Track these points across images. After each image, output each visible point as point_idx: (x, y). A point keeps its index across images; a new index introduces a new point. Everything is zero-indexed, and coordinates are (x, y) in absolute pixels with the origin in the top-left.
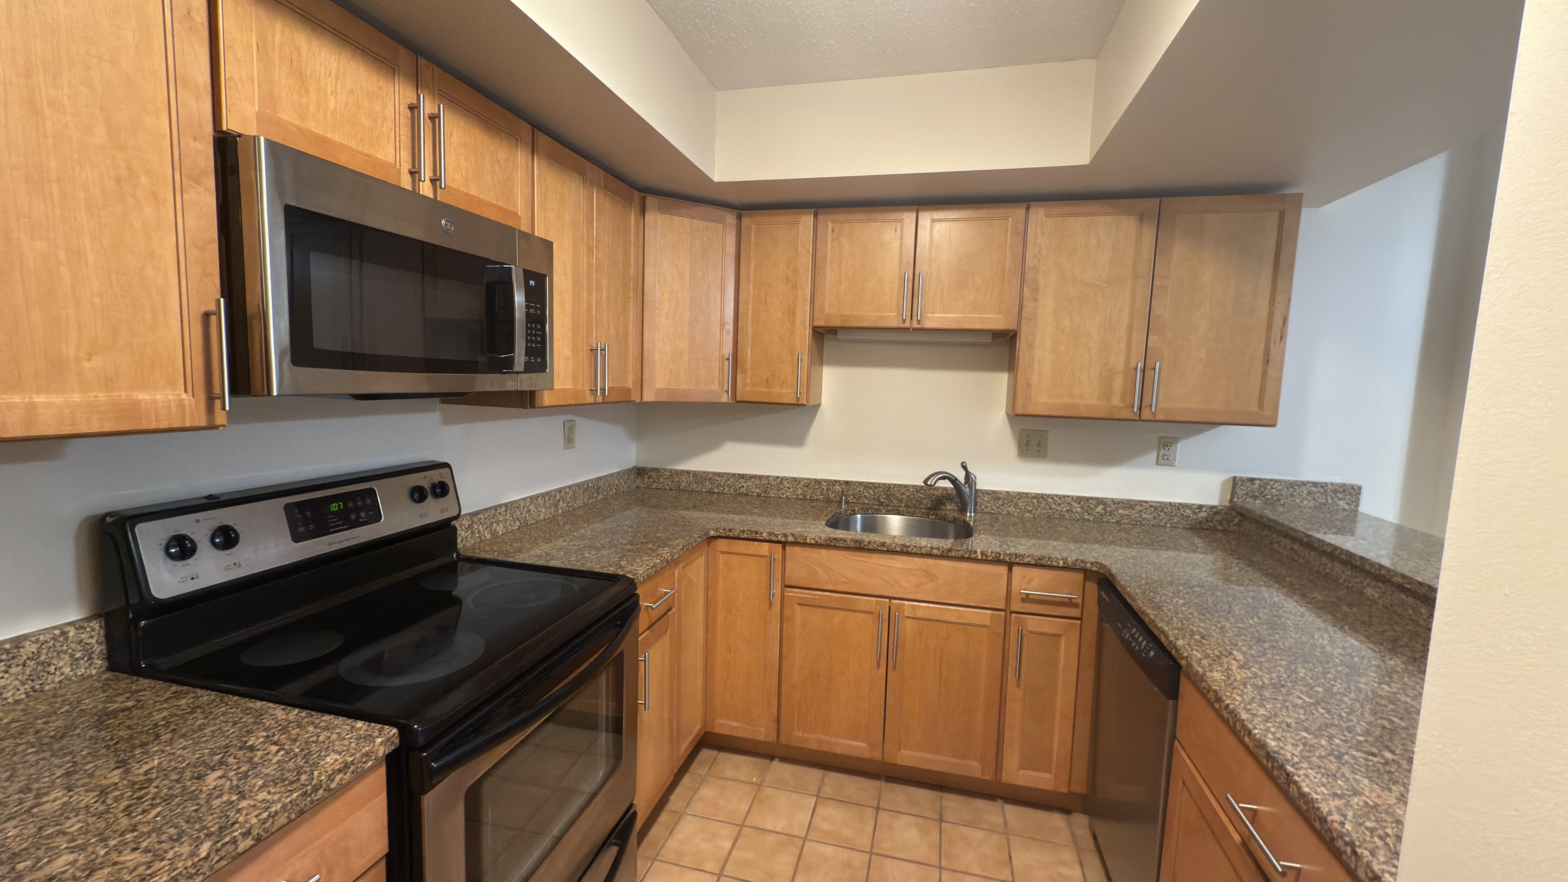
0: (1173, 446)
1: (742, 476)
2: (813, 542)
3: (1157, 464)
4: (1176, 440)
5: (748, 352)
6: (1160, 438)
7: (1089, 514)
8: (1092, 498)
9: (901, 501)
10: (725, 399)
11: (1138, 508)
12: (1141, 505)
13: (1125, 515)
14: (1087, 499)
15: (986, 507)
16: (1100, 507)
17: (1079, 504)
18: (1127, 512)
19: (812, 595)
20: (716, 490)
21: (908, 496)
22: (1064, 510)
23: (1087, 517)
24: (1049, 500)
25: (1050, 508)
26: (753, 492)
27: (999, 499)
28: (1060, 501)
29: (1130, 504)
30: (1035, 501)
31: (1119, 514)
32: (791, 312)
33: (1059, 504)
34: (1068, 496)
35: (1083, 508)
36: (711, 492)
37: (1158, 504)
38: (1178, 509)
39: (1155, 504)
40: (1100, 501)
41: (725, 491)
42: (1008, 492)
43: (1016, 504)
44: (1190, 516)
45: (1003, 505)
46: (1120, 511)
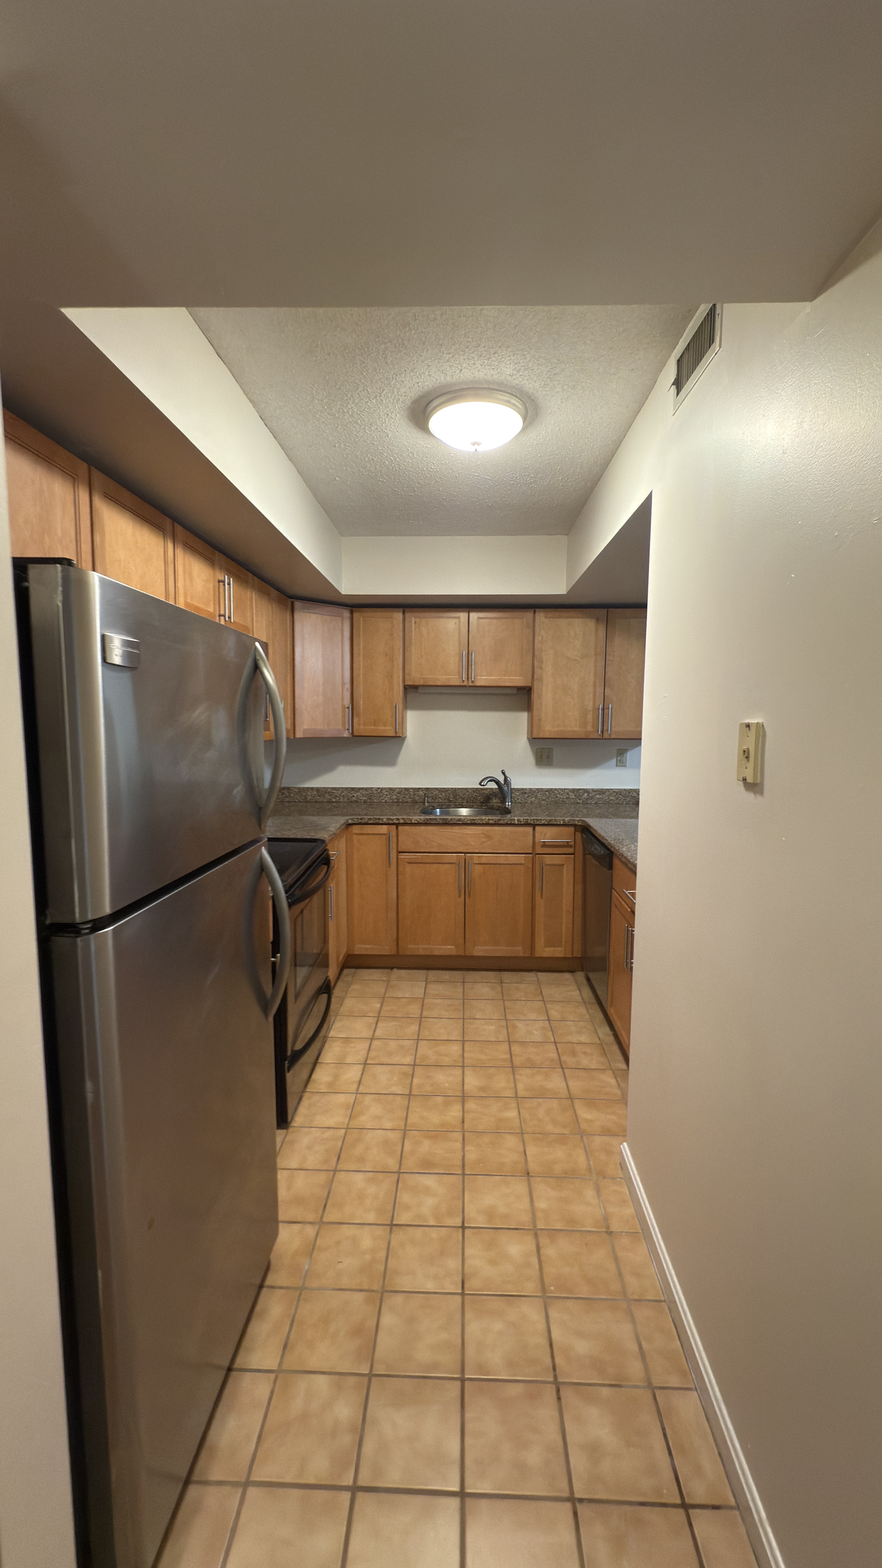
0: (625, 755)
1: (353, 789)
2: (416, 822)
3: (617, 766)
4: (626, 751)
5: (361, 703)
6: (618, 750)
7: (580, 799)
8: (581, 789)
9: (463, 799)
10: (346, 734)
11: (607, 793)
12: (609, 791)
13: (600, 798)
14: (578, 790)
15: (518, 799)
16: (586, 795)
17: (574, 793)
18: (601, 797)
19: (418, 856)
20: (334, 800)
21: (468, 796)
22: (565, 797)
23: (578, 801)
24: (556, 792)
25: (557, 797)
26: (361, 800)
27: (525, 793)
28: (562, 792)
29: (602, 792)
30: (547, 793)
31: (597, 798)
32: (390, 676)
33: (562, 794)
34: (567, 789)
35: (576, 796)
36: (330, 802)
37: (618, 790)
38: (629, 793)
39: (616, 791)
40: (586, 791)
41: (341, 800)
42: (530, 789)
43: (536, 796)
44: (636, 796)
45: (528, 797)
46: (597, 796)
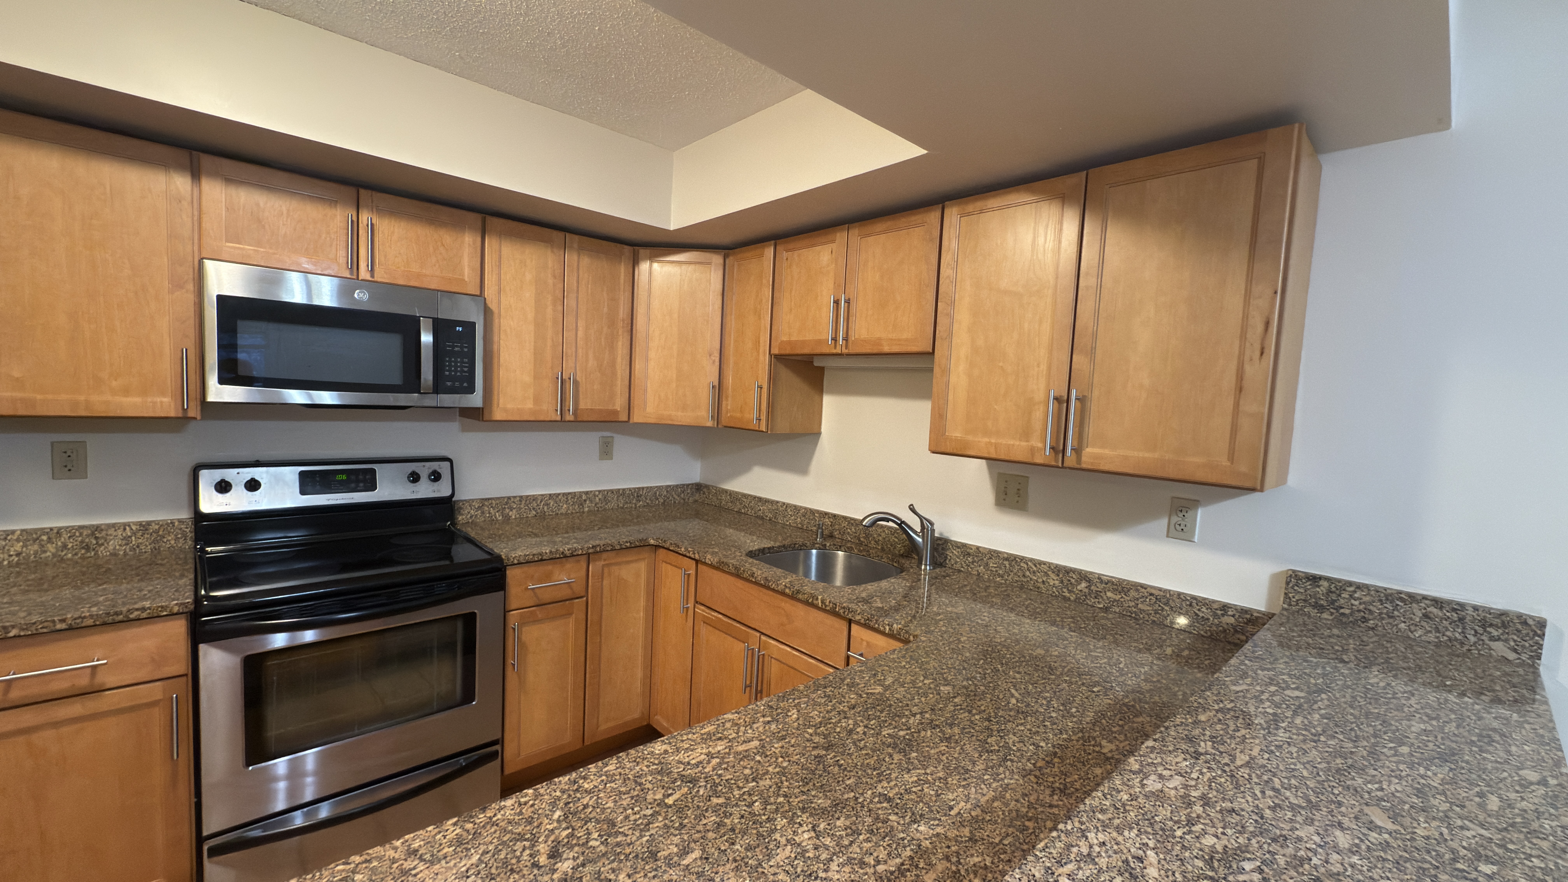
0: (1190, 513)
3: (1168, 536)
4: (1194, 504)
5: (729, 380)
6: (1173, 498)
7: (1070, 592)
8: (1073, 570)
9: (877, 542)
10: (710, 423)
11: (1133, 593)
12: (1137, 590)
13: (1115, 600)
14: (1068, 571)
15: (956, 563)
16: (1084, 585)
17: (1058, 576)
18: (1118, 597)
19: (712, 615)
20: (743, 511)
21: (884, 539)
22: (1040, 580)
23: (1067, 595)
24: (1022, 564)
25: (1024, 576)
26: (767, 516)
27: (969, 554)
28: (1035, 568)
29: (1121, 587)
30: (1006, 563)
31: (1108, 598)
33: (1034, 572)
34: (1044, 563)
35: (1062, 582)
36: (739, 512)
37: (1162, 593)
38: (1191, 605)
39: (1156, 592)
40: (1083, 576)
41: (749, 513)
42: (978, 548)
43: (987, 564)
44: (1208, 619)
45: (973, 562)
46: (1109, 594)
